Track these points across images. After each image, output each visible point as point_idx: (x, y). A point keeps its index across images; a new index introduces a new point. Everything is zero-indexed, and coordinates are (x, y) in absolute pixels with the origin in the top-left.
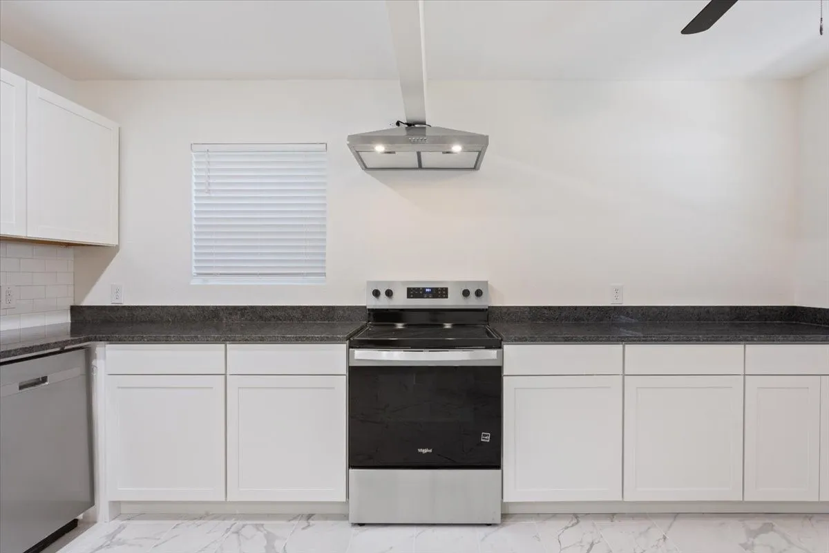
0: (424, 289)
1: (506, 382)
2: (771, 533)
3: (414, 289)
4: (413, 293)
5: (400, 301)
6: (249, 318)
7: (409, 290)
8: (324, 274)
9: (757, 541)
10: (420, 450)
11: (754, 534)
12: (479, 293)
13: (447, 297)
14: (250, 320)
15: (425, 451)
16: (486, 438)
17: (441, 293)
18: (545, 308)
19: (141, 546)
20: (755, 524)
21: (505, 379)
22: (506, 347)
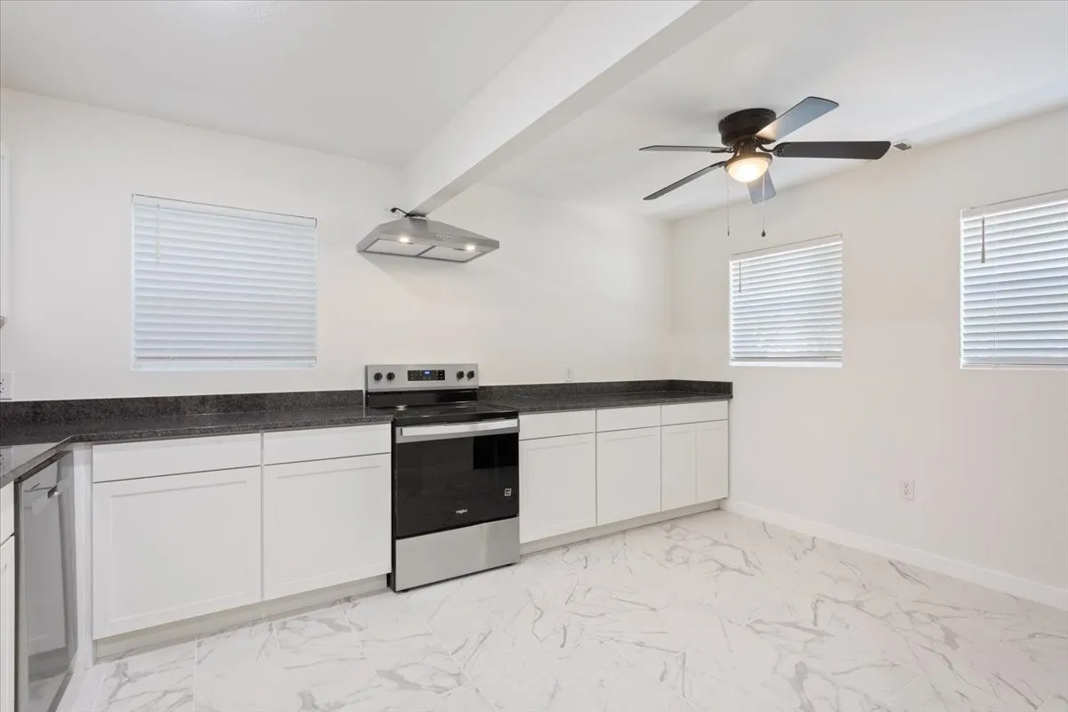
0: (423, 372)
1: (521, 445)
2: (677, 529)
3: (414, 371)
4: (414, 375)
5: (402, 384)
6: (222, 408)
7: (410, 373)
8: (313, 358)
9: (672, 533)
10: (458, 512)
11: (669, 531)
12: (471, 375)
13: (444, 379)
14: (224, 411)
15: (461, 512)
16: (508, 493)
17: (440, 375)
18: (520, 386)
19: (178, 668)
20: (668, 526)
21: (520, 442)
22: (521, 417)
